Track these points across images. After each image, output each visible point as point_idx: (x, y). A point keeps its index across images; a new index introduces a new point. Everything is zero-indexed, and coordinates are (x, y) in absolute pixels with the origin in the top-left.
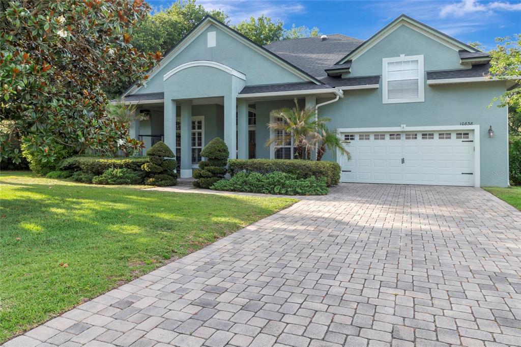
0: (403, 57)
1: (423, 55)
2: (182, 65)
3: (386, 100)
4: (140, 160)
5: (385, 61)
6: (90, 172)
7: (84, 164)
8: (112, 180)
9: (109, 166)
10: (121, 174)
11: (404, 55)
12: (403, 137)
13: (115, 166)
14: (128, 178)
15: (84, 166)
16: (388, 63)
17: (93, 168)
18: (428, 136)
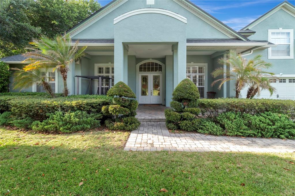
0: (281, 30)
1: (293, 29)
2: (134, 11)
3: (270, 57)
4: (96, 100)
5: (270, 31)
6: (24, 116)
7: (15, 106)
8: (65, 127)
9: (53, 109)
10: (77, 120)
11: (282, 28)
12: (278, 82)
13: (64, 109)
14: (86, 123)
15: (15, 108)
16: (272, 33)
17: (31, 111)
18: (292, 81)
